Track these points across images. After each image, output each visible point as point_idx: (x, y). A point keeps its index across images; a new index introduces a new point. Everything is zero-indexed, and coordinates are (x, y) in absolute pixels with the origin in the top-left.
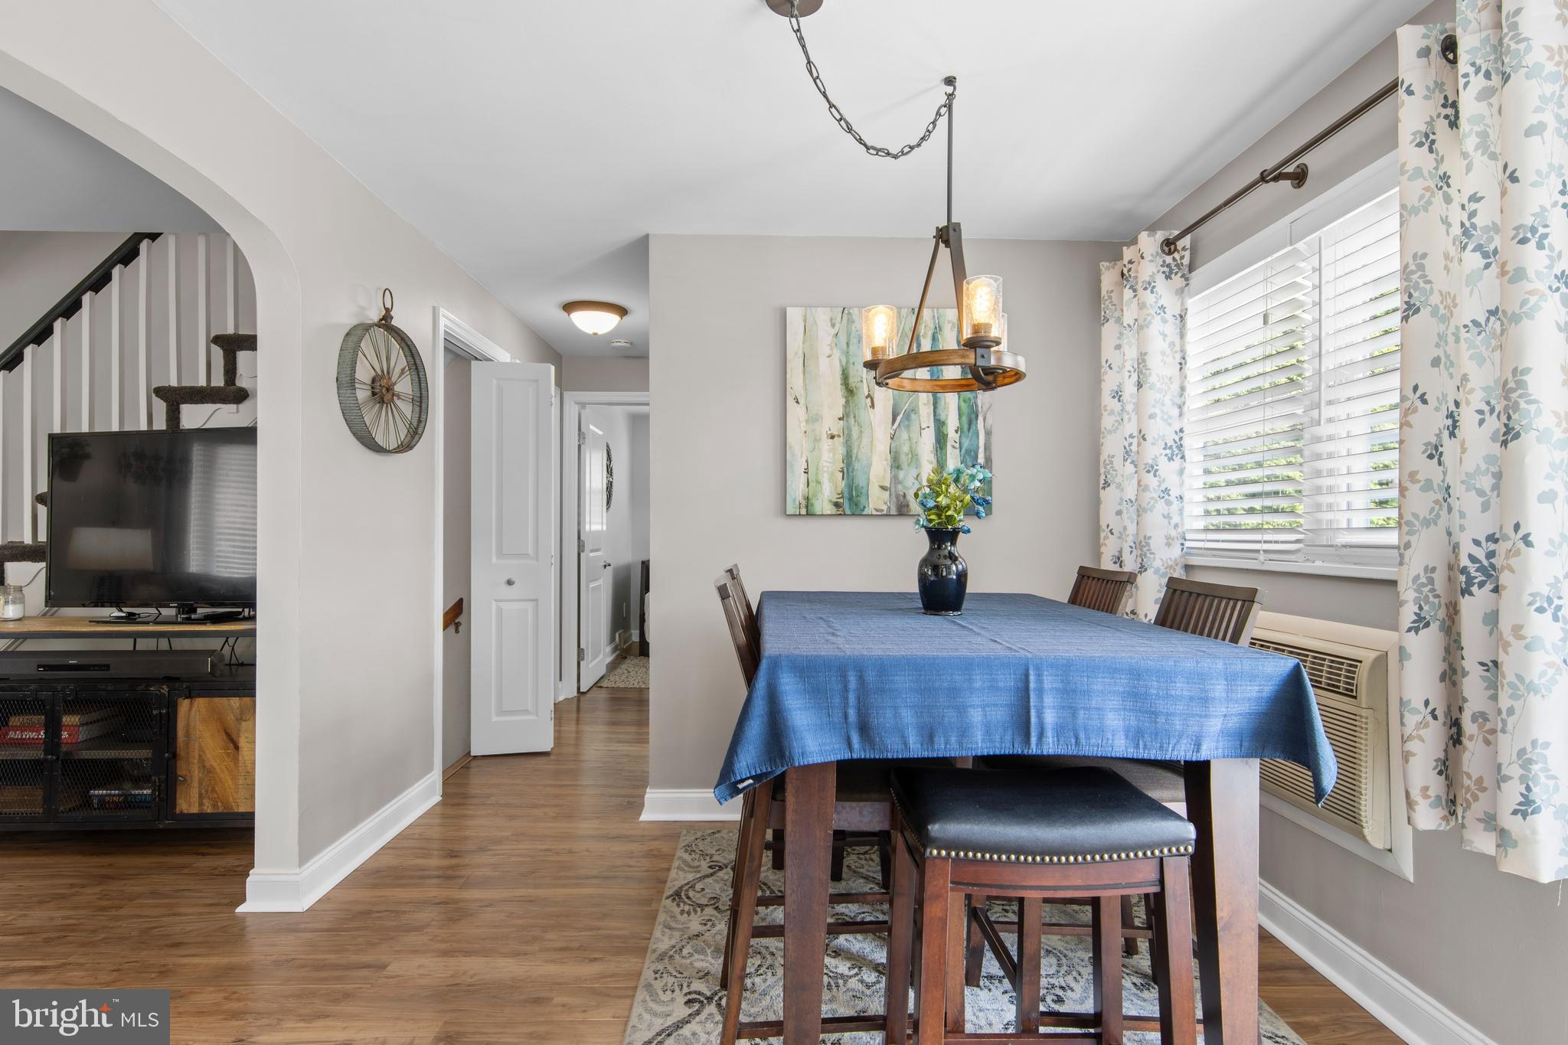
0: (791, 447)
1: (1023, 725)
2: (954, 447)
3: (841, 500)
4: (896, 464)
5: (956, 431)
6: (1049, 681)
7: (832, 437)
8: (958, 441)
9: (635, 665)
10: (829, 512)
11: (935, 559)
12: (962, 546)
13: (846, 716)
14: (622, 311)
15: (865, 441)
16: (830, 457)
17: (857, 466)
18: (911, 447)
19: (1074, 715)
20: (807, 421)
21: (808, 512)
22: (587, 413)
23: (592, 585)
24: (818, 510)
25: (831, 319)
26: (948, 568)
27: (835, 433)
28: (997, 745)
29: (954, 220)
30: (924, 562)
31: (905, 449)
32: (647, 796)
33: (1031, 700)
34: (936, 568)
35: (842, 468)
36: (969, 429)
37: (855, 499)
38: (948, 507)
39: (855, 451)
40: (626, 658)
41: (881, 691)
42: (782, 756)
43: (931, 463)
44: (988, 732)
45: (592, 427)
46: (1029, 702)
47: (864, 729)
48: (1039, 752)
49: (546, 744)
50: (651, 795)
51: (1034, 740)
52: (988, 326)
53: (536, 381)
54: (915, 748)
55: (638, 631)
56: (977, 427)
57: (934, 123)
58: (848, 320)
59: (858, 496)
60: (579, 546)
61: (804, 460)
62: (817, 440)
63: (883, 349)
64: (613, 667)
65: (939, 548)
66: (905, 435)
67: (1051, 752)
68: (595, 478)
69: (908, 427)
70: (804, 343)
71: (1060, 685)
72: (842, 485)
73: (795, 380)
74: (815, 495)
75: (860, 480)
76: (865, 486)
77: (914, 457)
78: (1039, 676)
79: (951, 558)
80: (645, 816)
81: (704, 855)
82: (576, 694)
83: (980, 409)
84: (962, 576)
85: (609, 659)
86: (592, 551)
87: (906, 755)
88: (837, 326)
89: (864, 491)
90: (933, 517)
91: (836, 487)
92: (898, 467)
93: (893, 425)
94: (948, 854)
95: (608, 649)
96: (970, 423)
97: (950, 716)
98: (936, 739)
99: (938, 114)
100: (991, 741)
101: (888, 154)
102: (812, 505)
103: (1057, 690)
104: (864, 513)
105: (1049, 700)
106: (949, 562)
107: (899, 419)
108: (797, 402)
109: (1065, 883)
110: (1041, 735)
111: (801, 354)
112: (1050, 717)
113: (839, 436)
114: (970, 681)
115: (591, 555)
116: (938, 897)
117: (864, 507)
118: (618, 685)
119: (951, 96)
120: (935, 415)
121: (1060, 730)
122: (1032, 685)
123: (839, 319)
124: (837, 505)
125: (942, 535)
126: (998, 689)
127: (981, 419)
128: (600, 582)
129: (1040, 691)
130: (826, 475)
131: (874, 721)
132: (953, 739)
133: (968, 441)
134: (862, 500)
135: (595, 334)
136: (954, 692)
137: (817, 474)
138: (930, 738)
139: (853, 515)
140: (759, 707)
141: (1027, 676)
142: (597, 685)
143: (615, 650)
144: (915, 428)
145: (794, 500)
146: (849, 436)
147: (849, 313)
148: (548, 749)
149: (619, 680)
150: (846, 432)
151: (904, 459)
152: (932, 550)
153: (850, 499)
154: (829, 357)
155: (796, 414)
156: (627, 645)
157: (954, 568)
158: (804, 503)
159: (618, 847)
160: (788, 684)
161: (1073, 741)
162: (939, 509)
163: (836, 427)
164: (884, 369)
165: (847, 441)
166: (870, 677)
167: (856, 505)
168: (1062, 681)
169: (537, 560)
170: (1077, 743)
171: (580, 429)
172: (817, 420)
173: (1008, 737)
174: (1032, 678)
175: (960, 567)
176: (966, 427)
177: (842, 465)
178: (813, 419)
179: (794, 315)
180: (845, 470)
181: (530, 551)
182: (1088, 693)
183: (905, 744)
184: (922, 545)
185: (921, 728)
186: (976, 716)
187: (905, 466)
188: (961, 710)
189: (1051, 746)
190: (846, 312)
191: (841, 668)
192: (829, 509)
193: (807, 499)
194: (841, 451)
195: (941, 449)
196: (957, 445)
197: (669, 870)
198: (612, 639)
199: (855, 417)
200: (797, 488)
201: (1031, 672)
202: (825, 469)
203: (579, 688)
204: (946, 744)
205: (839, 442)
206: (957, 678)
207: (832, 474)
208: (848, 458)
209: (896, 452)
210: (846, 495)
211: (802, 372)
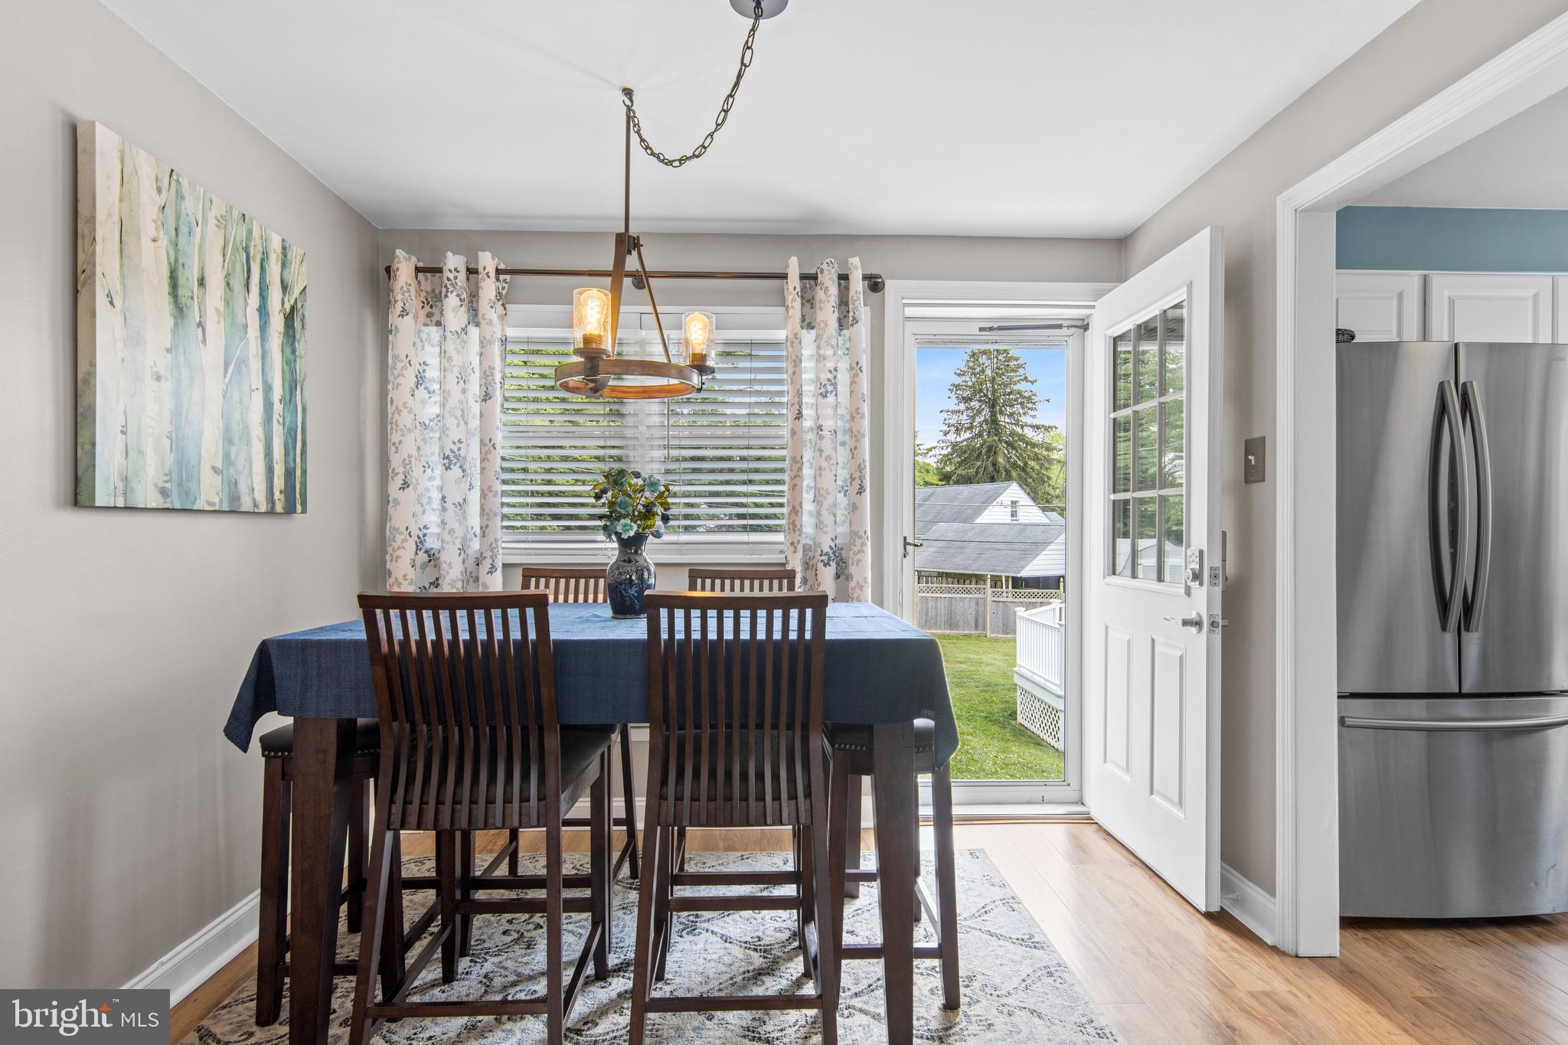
2: (278, 422)
3: (169, 486)
4: (228, 437)
5: (280, 401)
7: (158, 379)
8: (281, 414)
10: (154, 505)
15: (194, 394)
16: (155, 411)
17: (186, 429)
18: (242, 414)
20: (125, 341)
21: (127, 502)
24: (139, 500)
25: (157, 180)
27: (162, 373)
31: (237, 416)
35: (170, 433)
36: (290, 401)
37: (185, 484)
39: (185, 406)
43: (261, 442)
56: (296, 399)
59: (188, 477)
61: (121, 409)
62: (138, 378)
66: (236, 395)
69: (239, 384)
70: (120, 200)
72: (170, 459)
73: (109, 261)
74: (135, 474)
76: (196, 465)
77: (245, 431)
88: (165, 195)
89: (195, 472)
92: (230, 442)
93: (224, 377)
96: (291, 394)
102: (133, 491)
104: (195, 508)
107: (230, 371)
108: (109, 300)
111: (116, 219)
113: (166, 379)
117: (195, 499)
120: (263, 375)
123: (166, 185)
124: (164, 493)
127: (299, 390)
130: (149, 441)
133: (289, 415)
134: (193, 487)
137: (138, 437)
144: (245, 387)
147: (179, 180)
150: (174, 374)
151: (235, 431)
153: (180, 485)
154: (153, 241)
155: (110, 325)
158: (121, 485)
163: (163, 363)
165: (175, 389)
167: (186, 494)
172: (138, 343)
176: (288, 397)
177: (170, 427)
178: (134, 341)
179: (109, 145)
180: (174, 436)
187: (236, 441)
190: (175, 175)
192: (154, 500)
193: (125, 479)
194: (169, 403)
195: (268, 422)
196: (281, 420)
199: (184, 353)
200: (112, 459)
202: (149, 430)
205: (166, 388)
207: (158, 440)
208: (178, 417)
209: (228, 419)
210: (175, 476)
211: (117, 256)
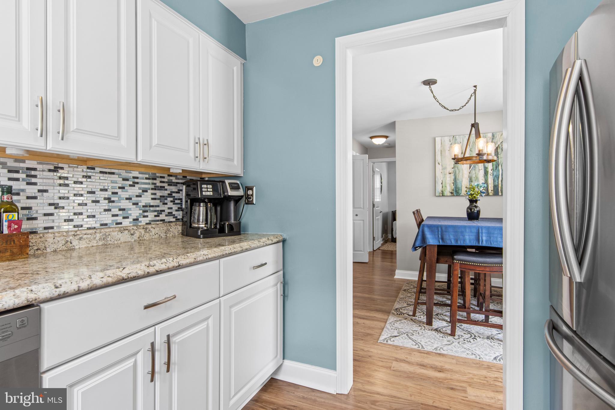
0: (437, 177)
1: (478, 240)
2: (490, 175)
3: (453, 192)
4: (471, 180)
5: (492, 170)
6: (484, 231)
7: (450, 173)
8: (492, 173)
9: (390, 245)
10: (449, 195)
11: (471, 207)
12: (479, 204)
13: (438, 236)
14: (386, 137)
15: (461, 174)
16: (449, 179)
17: (458, 181)
18: (476, 175)
19: (490, 238)
20: (442, 169)
21: (443, 195)
22: (376, 165)
23: (377, 218)
24: (445, 194)
25: (450, 140)
26: (474, 209)
27: (451, 172)
28: (472, 243)
29: (476, 122)
30: (468, 208)
31: (474, 176)
32: (396, 272)
33: (480, 235)
34: (471, 209)
35: (453, 182)
36: (496, 169)
37: (458, 191)
38: (474, 194)
39: (457, 177)
40: (387, 242)
41: (446, 232)
42: (425, 243)
43: (483, 180)
44: (470, 241)
45: (376, 169)
46: (479, 235)
47: (442, 239)
48: (482, 245)
49: (367, 261)
50: (397, 272)
51: (480, 243)
52: (482, 150)
53: (363, 160)
54: (454, 243)
55: (391, 235)
56: (499, 169)
57: (470, 98)
58: (455, 139)
59: (458, 190)
60: (373, 206)
61: (441, 180)
62: (445, 175)
63: (457, 155)
64: (383, 245)
65: (472, 204)
66: (474, 172)
67: (485, 245)
68: (377, 185)
69: (475, 170)
70: (441, 147)
71: (487, 232)
72: (453, 187)
73: (438, 158)
74: (445, 190)
75: (459, 186)
76: (461, 187)
77: (477, 179)
78: (482, 230)
79: (475, 207)
80: (395, 277)
81: (411, 285)
82: (372, 250)
83: (500, 163)
84: (479, 212)
85: (382, 242)
86: (377, 207)
87: (452, 245)
88: (451, 141)
89: (460, 189)
90: (470, 197)
91: (451, 188)
92: (472, 182)
93: (470, 169)
94: (459, 262)
95: (381, 239)
96: (496, 168)
97: (461, 237)
98: (458, 242)
99: (471, 96)
100: (471, 243)
101: (456, 110)
102: (444, 193)
103: (486, 233)
104: (460, 195)
105: (484, 235)
106: (474, 208)
107: (472, 167)
108: (439, 164)
109: (485, 270)
110: (482, 242)
111: (440, 150)
112: (484, 238)
113: (452, 173)
114: (466, 230)
115: (377, 208)
116: (456, 270)
117: (460, 194)
118: (385, 249)
119: (475, 90)
120: (484, 166)
121: (486, 241)
122: (480, 232)
123: (452, 139)
124: (452, 193)
125: (473, 201)
126: (472, 232)
127: (500, 166)
128: (379, 217)
129: (482, 233)
130: (448, 184)
131: (444, 237)
132: (462, 242)
133: (496, 173)
134: (460, 191)
135: (379, 144)
136: (462, 232)
137: (445, 184)
138: (457, 241)
139: (457, 196)
140: (420, 233)
141: (479, 230)
142: (379, 249)
143: (383, 240)
144: (477, 170)
145: (438, 192)
146: (455, 173)
147: (455, 138)
148: (367, 262)
149: (385, 248)
150: (454, 172)
151: (473, 179)
152: (470, 205)
153: (456, 191)
154: (449, 150)
155: (439, 168)
156: (387, 239)
157: (476, 209)
158: (441, 192)
159: (388, 282)
160: (426, 230)
161: (490, 243)
162: (472, 195)
163: (451, 171)
164: (457, 160)
165: (455, 174)
166: (444, 229)
167: (458, 193)
168: (487, 231)
169: (364, 209)
170: (491, 244)
171: (373, 170)
172: (445, 169)
173: (475, 242)
174: (480, 230)
175: (478, 209)
176: (495, 169)
177: (453, 181)
178: (444, 168)
179: (438, 140)
180: (454, 183)
181: (362, 207)
182: (494, 234)
183: (451, 242)
184: (468, 204)
185: (454, 239)
186: (467, 237)
187: (474, 181)
188: (464, 236)
189: (484, 244)
190: (454, 137)
191: (437, 227)
192: (449, 194)
193: (442, 191)
194: (453, 177)
195: (486, 175)
196: (492, 174)
197: (402, 286)
198: (382, 237)
199: (457, 167)
200: (439, 188)
201: (480, 229)
202: (448, 183)
203: (373, 249)
204: (460, 243)
205: (452, 175)
206: (463, 229)
207: (450, 184)
208: (455, 179)
209: (471, 177)
210: (455, 190)
211: (440, 155)
